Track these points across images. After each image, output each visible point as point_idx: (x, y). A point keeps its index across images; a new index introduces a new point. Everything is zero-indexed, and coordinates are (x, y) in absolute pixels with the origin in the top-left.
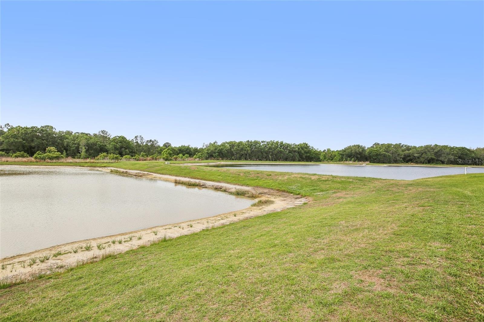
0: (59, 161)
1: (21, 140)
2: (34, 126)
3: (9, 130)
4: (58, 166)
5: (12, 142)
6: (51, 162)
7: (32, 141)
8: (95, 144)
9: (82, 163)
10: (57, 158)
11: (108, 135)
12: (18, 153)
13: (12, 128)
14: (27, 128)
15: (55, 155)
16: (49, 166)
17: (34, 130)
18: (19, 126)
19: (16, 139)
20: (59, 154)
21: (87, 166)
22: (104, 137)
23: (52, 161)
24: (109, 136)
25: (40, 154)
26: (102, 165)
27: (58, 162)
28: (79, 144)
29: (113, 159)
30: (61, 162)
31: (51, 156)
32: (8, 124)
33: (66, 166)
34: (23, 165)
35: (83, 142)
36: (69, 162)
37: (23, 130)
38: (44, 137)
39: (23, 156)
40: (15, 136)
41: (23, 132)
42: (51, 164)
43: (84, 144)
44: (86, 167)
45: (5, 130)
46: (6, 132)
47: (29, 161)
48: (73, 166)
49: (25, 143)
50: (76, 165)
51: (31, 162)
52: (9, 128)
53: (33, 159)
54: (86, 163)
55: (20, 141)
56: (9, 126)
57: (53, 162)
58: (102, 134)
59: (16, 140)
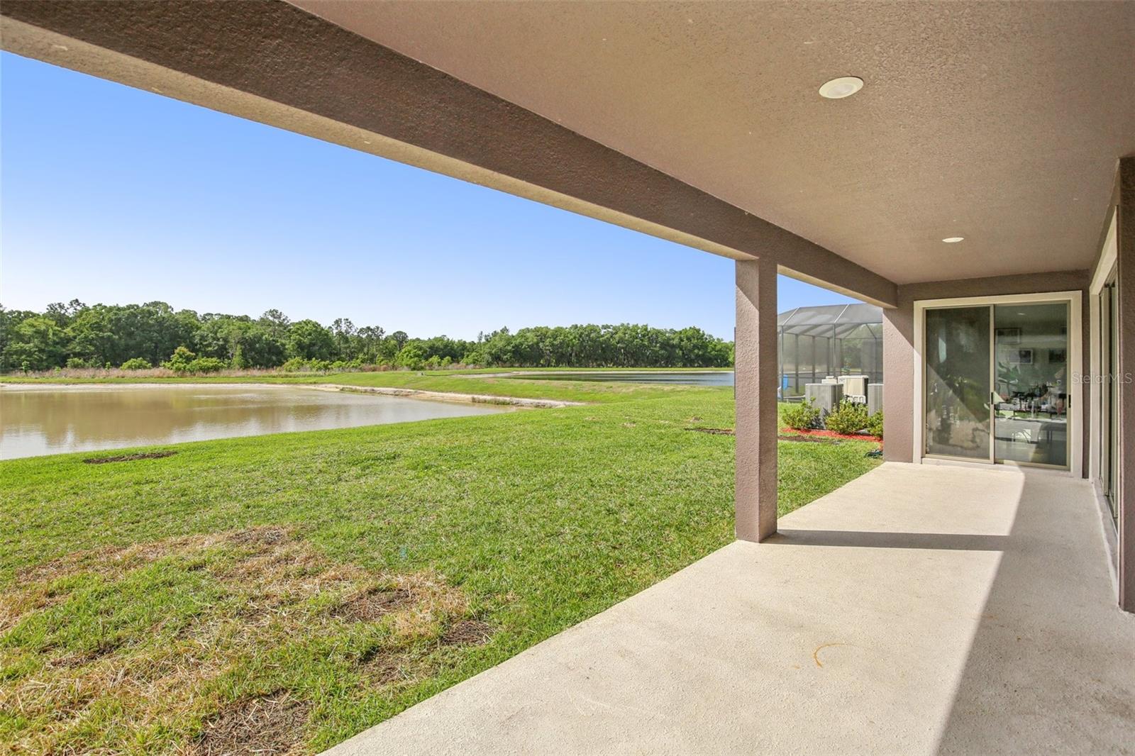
1: (110, 333)
2: (132, 304)
3: (81, 312)
5: (95, 339)
8: (258, 339)
10: (215, 368)
11: (284, 320)
13: (87, 309)
14: (119, 309)
17: (133, 311)
18: (99, 305)
19: (100, 331)
28: (226, 340)
32: (77, 301)
35: (236, 335)
37: (112, 313)
40: (98, 327)
41: (113, 318)
42: (214, 381)
43: (237, 340)
45: (70, 312)
46: (75, 318)
52: (78, 308)
55: (109, 336)
56: (79, 305)
58: (271, 318)
59: (101, 334)
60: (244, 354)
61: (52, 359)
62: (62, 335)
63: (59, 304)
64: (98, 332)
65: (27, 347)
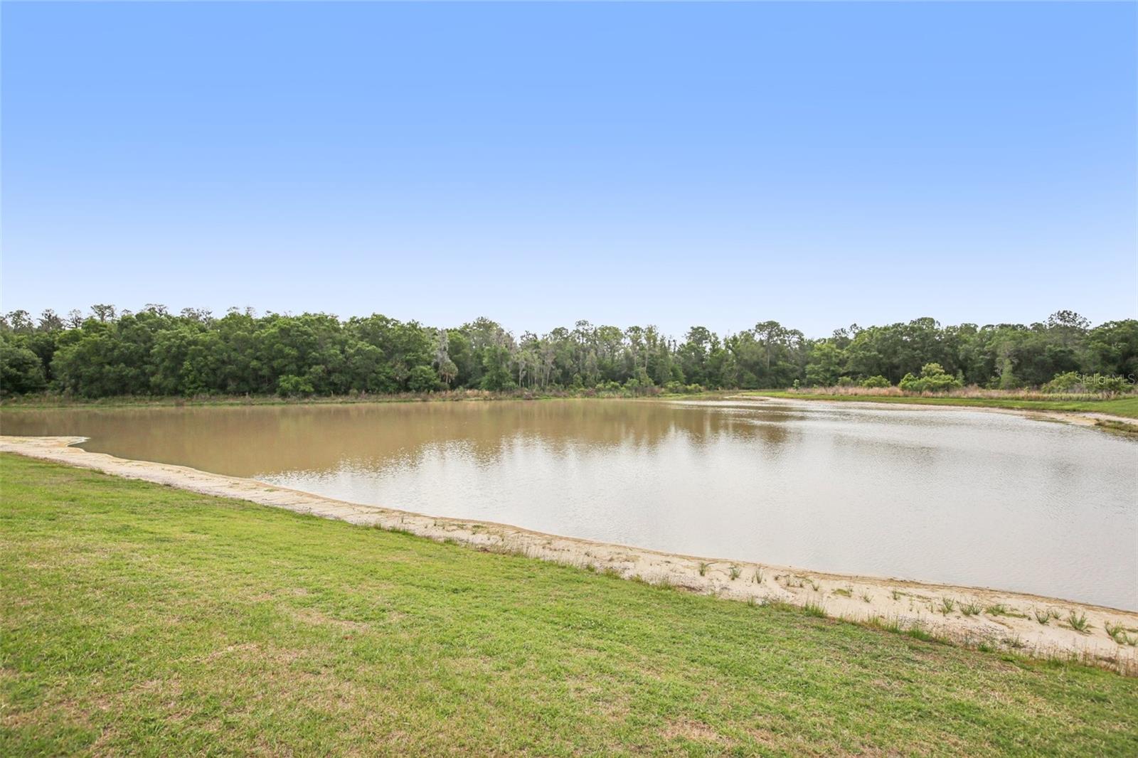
0: (951, 395)
1: (876, 353)
2: (898, 322)
3: (857, 335)
4: (950, 405)
5: (862, 359)
6: (933, 397)
7: (895, 353)
8: (1039, 351)
9: (1007, 399)
10: (947, 387)
11: (1080, 323)
12: (872, 379)
13: (862, 331)
14: (886, 329)
15: (942, 382)
16: (930, 404)
17: (897, 330)
18: (873, 327)
19: (868, 351)
20: (949, 379)
21: (1019, 407)
22: (1067, 328)
23: (935, 395)
24: (1084, 325)
25: (911, 380)
26: (1066, 407)
27: (948, 397)
28: (994, 354)
29: (1101, 388)
30: (955, 398)
31: (934, 384)
32: (855, 325)
33: (966, 406)
34: (882, 402)
35: (1006, 347)
36: (973, 398)
37: (879, 334)
38: (918, 343)
39: (880, 385)
40: (865, 347)
41: (880, 337)
42: (934, 402)
43: (1009, 353)
44: (1018, 409)
45: (851, 336)
46: (851, 340)
47: (891, 395)
48: (984, 407)
49: (881, 359)
50: (992, 405)
51: (895, 396)
52: (857, 331)
53: (898, 390)
54: (1018, 399)
55: (875, 355)
56: (857, 328)
57: (937, 398)
58: (1059, 322)
59: (868, 354)
60: (1015, 370)
61: (834, 377)
62: (841, 357)
63: (842, 330)
64: (866, 352)
65: (816, 367)
